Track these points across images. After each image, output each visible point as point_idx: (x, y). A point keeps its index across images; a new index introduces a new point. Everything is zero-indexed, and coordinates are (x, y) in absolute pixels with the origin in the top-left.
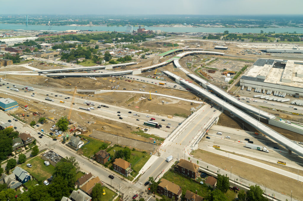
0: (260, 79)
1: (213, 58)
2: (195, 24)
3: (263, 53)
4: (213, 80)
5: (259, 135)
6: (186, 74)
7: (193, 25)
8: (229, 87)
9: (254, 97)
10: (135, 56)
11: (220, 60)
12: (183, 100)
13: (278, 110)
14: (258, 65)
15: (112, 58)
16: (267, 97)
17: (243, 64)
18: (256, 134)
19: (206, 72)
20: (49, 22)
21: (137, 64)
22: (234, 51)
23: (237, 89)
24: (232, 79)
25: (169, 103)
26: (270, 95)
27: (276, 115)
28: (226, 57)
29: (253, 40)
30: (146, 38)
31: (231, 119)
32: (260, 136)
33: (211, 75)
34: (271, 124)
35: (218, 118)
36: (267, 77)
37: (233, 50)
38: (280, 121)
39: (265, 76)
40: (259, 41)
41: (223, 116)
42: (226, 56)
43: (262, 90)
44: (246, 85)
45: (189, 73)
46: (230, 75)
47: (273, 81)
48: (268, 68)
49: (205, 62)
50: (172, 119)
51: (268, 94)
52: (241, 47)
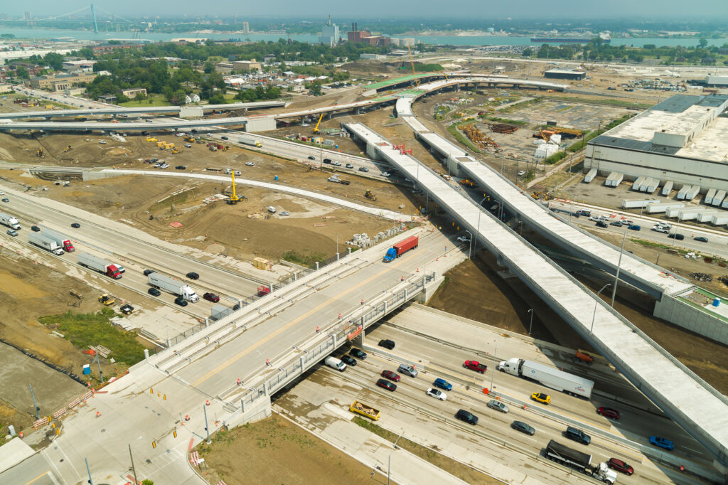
0: (663, 147)
1: (530, 96)
2: (517, 29)
3: (694, 87)
4: (496, 152)
5: (594, 366)
6: (414, 134)
7: (511, 31)
8: (543, 172)
9: (623, 208)
10: (295, 90)
11: (546, 102)
12: (347, 208)
13: (708, 260)
14: (665, 110)
15: (228, 92)
16: (675, 209)
17: (618, 113)
18: (580, 360)
19: (484, 130)
20: (150, 25)
21: (286, 106)
22: (604, 83)
23: (570, 180)
24: (561, 151)
25: (293, 215)
26: (689, 203)
27: (696, 277)
28: (569, 95)
29: (670, 60)
30: (362, 53)
31: (493, 286)
32: (595, 371)
33: (498, 138)
34: (665, 318)
35: (440, 279)
36: (689, 140)
37: (601, 80)
38: (709, 307)
39: (687, 134)
40: (689, 62)
41: (467, 270)
42: (572, 92)
43: (661, 186)
44: (604, 166)
45: (425, 129)
46: (563, 139)
47: (714, 153)
48: (701, 115)
49: (499, 104)
50: (265, 272)
51: (680, 200)
52: (630, 74)
